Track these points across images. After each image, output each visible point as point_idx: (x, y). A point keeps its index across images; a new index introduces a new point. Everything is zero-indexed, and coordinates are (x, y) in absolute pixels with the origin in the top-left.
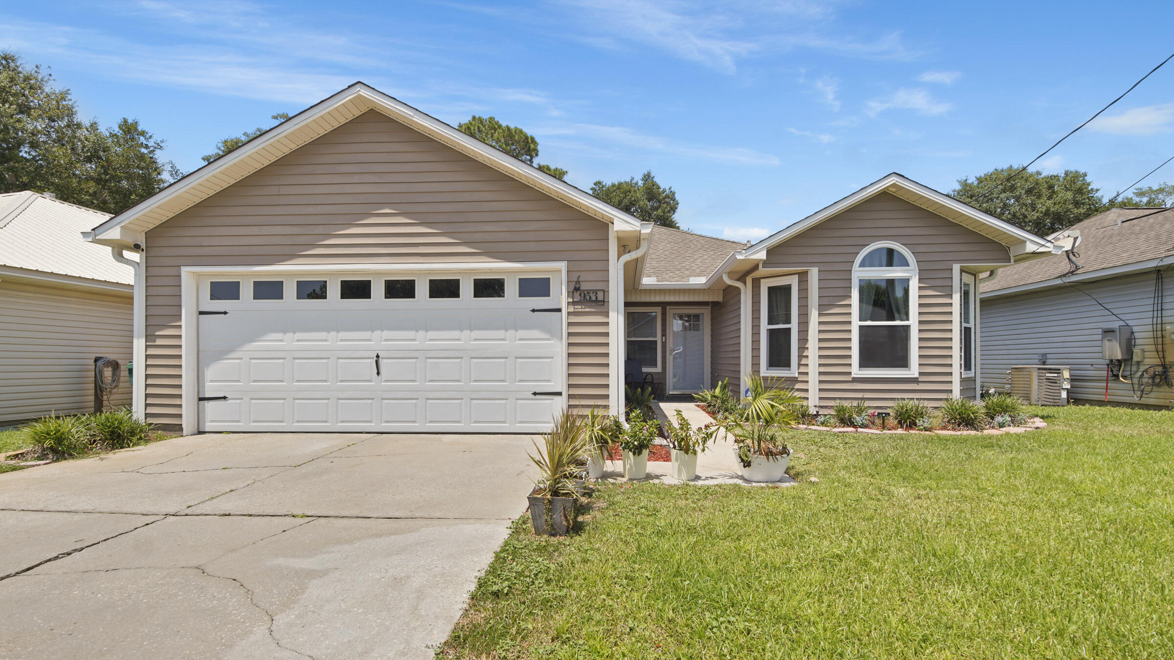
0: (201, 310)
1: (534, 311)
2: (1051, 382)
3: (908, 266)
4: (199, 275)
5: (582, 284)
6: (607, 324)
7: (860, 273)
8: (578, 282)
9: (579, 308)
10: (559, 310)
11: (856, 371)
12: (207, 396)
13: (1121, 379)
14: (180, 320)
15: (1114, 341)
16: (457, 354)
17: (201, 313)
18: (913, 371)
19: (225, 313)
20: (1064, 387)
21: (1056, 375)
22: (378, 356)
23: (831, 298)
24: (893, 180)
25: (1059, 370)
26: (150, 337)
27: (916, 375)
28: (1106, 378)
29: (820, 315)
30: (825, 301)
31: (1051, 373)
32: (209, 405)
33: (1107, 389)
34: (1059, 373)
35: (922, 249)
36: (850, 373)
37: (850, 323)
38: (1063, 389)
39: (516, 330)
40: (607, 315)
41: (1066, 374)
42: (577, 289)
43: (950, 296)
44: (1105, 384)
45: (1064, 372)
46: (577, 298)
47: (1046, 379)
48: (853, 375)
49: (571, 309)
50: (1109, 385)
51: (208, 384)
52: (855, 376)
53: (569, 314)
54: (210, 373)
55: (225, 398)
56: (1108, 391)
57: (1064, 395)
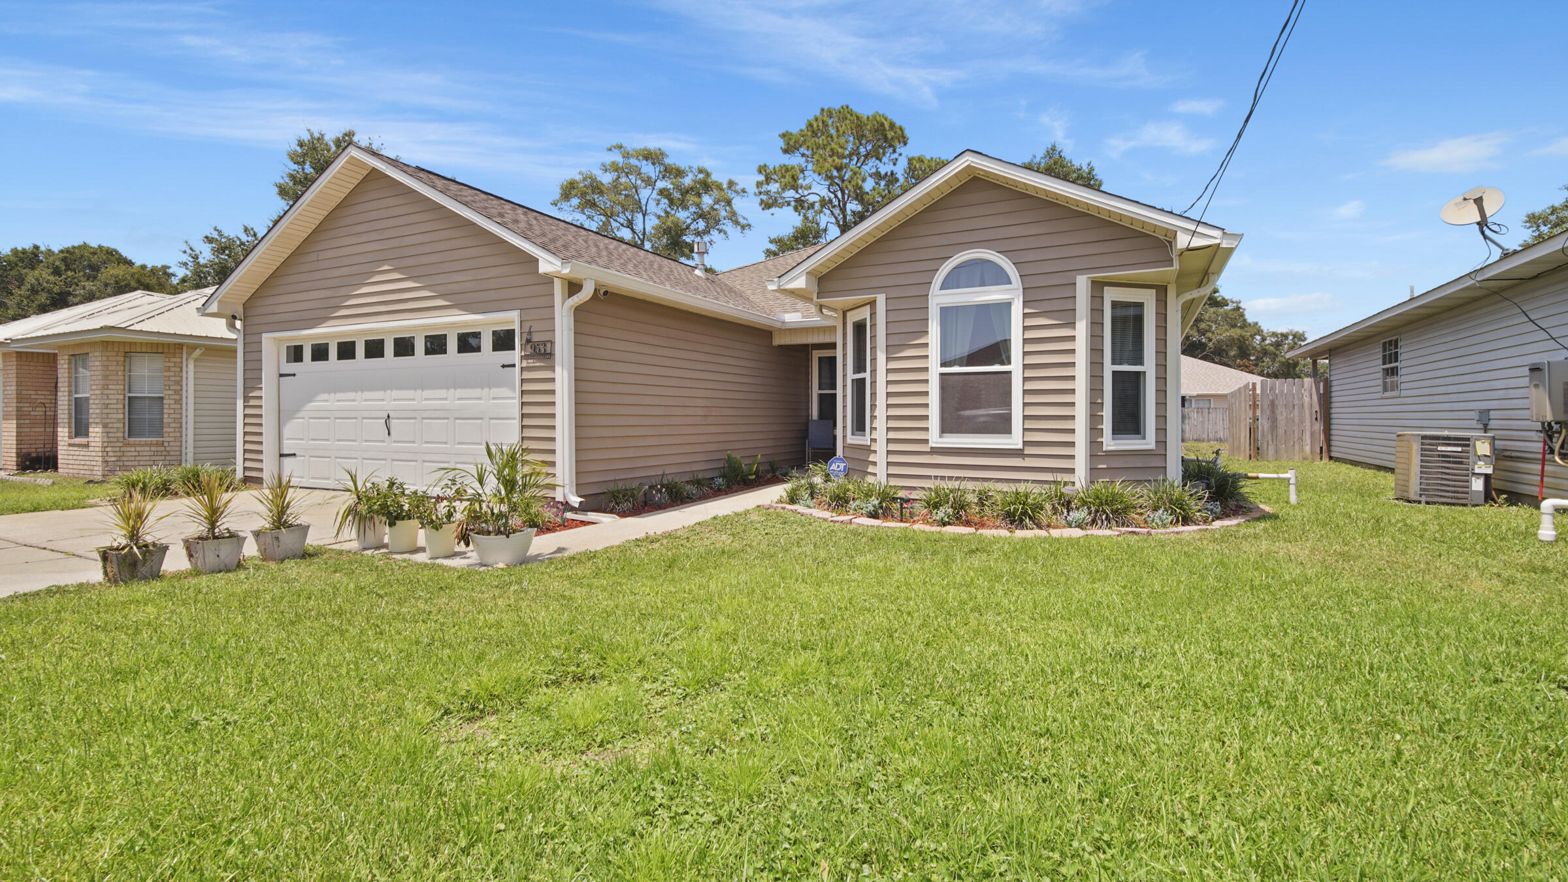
0: (281, 372)
1: (503, 366)
2: (1449, 462)
3: (1011, 283)
4: (280, 340)
5: (533, 334)
6: (553, 380)
7: (939, 298)
8: (530, 333)
9: (531, 363)
10: (514, 366)
11: (935, 438)
12: (285, 452)
13: (1557, 459)
14: (261, 383)
15: (1541, 388)
16: (443, 414)
17: (281, 375)
18: (1014, 440)
19: (294, 375)
20: (1477, 471)
21: (1460, 449)
22: (388, 417)
23: (903, 335)
24: (968, 160)
25: (1468, 439)
26: (246, 398)
27: (1020, 446)
28: (1540, 456)
29: (888, 359)
30: (895, 340)
31: (1449, 445)
32: (286, 460)
33: (1542, 476)
34: (1468, 446)
35: (1031, 256)
36: (926, 441)
37: (926, 369)
38: (1474, 474)
39: (490, 388)
40: (552, 369)
41: (1483, 448)
42: (528, 341)
43: (1072, 325)
44: (1540, 467)
45: (1478, 443)
46: (529, 351)
47: (1439, 456)
48: (932, 444)
49: (524, 364)
50: (1546, 468)
51: (286, 442)
52: (934, 445)
53: (522, 369)
54: (287, 431)
55: (294, 455)
56: (1545, 479)
57: (1478, 485)
